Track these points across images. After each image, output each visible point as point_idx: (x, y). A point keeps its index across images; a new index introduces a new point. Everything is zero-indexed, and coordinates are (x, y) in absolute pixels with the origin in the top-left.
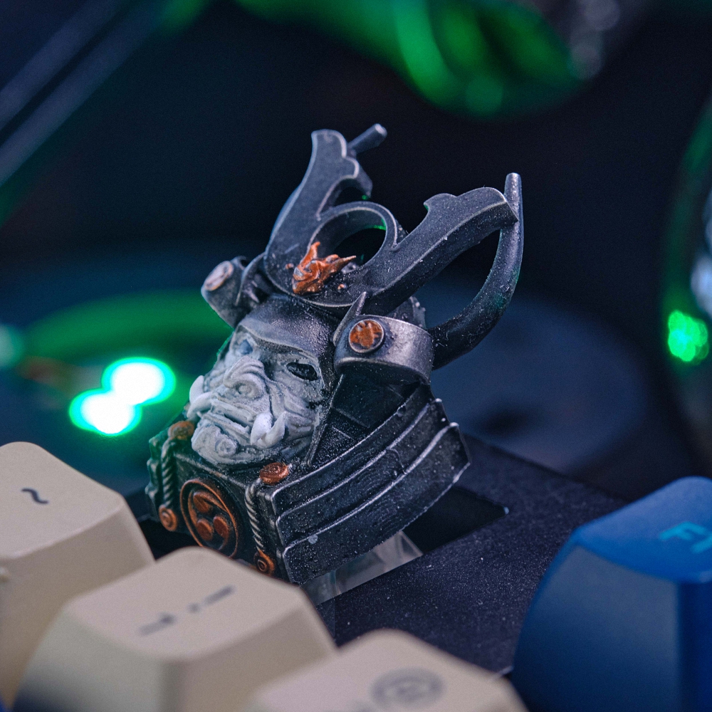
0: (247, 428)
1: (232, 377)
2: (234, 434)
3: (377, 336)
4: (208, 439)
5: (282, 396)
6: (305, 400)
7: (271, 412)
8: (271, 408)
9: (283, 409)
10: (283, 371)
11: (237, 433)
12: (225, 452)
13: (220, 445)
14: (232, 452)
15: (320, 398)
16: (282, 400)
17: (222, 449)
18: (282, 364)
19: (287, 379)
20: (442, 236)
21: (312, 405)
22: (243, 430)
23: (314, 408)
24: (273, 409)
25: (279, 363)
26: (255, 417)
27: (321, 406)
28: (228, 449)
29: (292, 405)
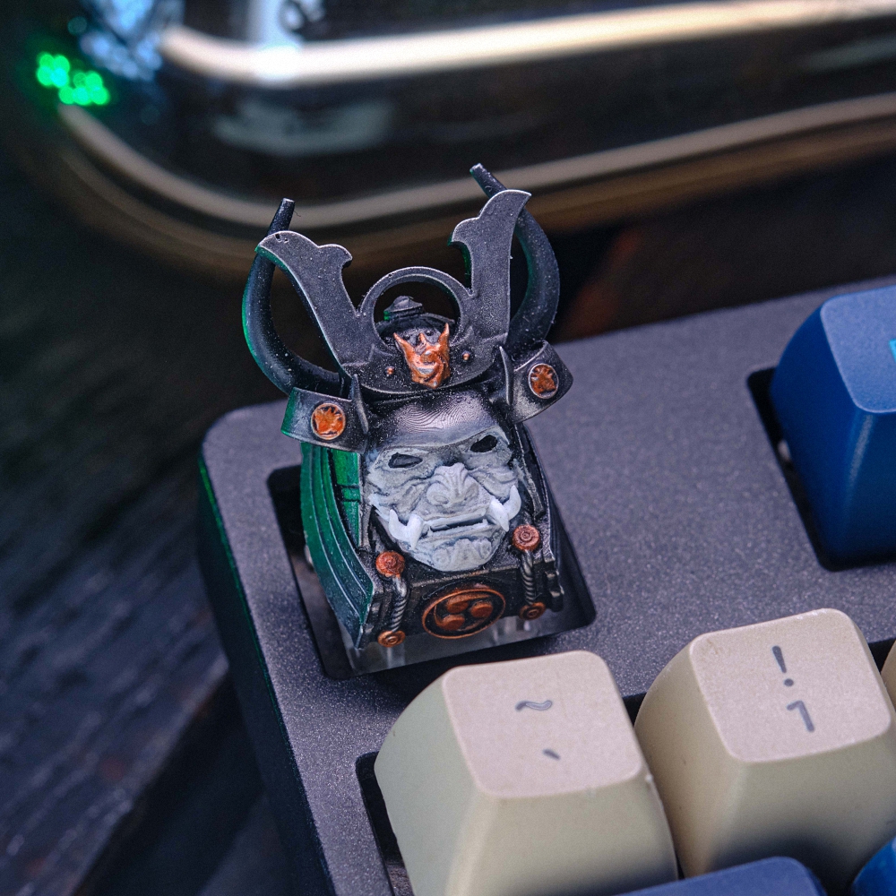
0: (485, 521)
1: (460, 492)
2: (482, 534)
3: (551, 374)
4: (469, 554)
5: (491, 476)
6: (504, 465)
7: (491, 494)
8: (488, 491)
9: (500, 485)
10: (471, 456)
11: (483, 532)
12: (489, 553)
13: (482, 551)
14: (491, 548)
15: (511, 453)
16: (494, 479)
17: (485, 553)
18: (466, 451)
19: (482, 460)
20: (507, 258)
21: (510, 465)
22: (484, 525)
23: (512, 466)
24: (492, 490)
25: (463, 452)
26: (487, 509)
27: (515, 460)
28: (488, 549)
29: (506, 477)
